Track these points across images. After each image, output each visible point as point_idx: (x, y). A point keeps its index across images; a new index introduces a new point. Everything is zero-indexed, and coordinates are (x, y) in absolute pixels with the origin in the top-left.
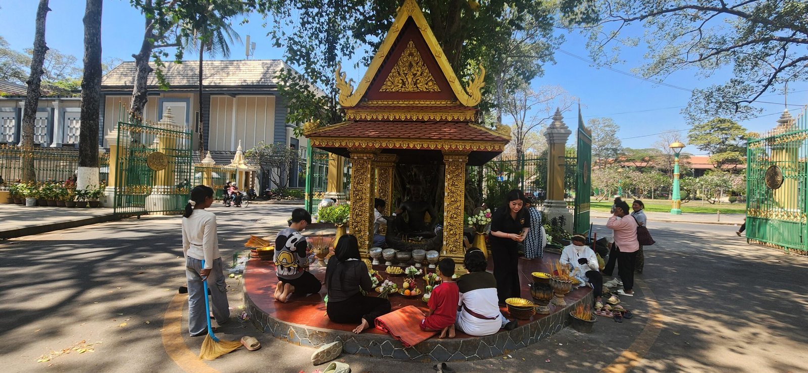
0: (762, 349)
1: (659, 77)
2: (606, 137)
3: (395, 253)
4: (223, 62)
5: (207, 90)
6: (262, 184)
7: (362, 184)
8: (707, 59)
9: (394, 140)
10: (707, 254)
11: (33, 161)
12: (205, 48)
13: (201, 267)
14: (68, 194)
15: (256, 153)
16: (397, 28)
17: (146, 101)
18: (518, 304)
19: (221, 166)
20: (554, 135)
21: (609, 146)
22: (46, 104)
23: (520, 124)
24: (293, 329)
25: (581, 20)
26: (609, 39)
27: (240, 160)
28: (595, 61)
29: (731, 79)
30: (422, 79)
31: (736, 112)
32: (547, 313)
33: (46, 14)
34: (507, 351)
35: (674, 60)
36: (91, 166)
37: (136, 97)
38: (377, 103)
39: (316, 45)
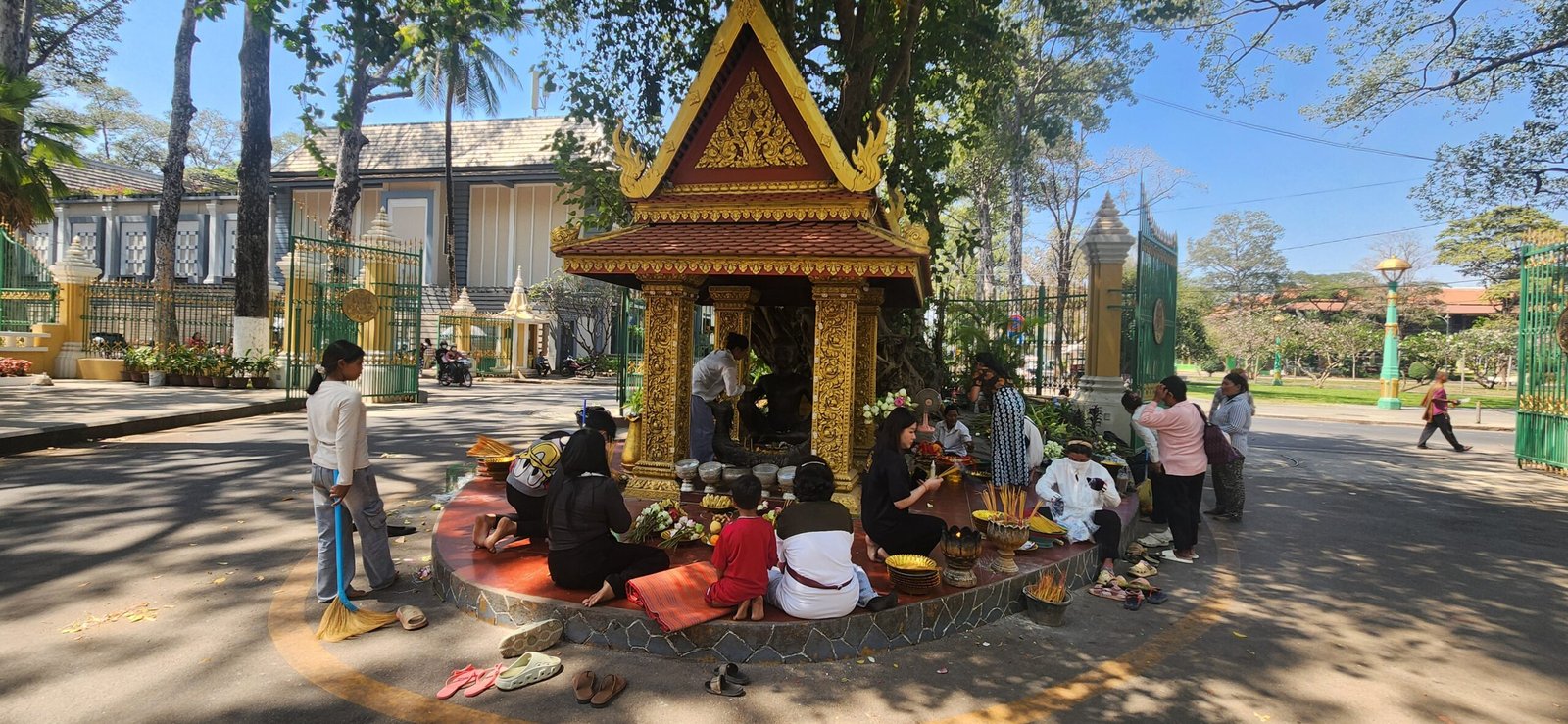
0: (1408, 671)
1: (1364, 123)
2: (1254, 251)
3: (722, 470)
4: (492, 123)
5: (464, 175)
6: (561, 348)
7: (664, 341)
8: (1471, 81)
9: (711, 258)
10: (1415, 490)
11: (175, 309)
12: (455, 98)
13: (332, 482)
14: (216, 365)
15: (549, 290)
16: (723, 47)
17: (358, 198)
18: (910, 565)
19: (488, 315)
20: (1098, 246)
21: (1261, 269)
22: (195, 207)
23: (1065, 226)
24: (484, 596)
25: (1155, 13)
26: (1247, 50)
27: (519, 303)
28: (1219, 95)
29: (1525, 124)
30: (774, 142)
31: (1536, 192)
32: (967, 585)
33: (191, 49)
34: (868, 651)
35: (1396, 86)
36: (254, 316)
37: (340, 191)
38: (691, 191)
39: (624, 84)
